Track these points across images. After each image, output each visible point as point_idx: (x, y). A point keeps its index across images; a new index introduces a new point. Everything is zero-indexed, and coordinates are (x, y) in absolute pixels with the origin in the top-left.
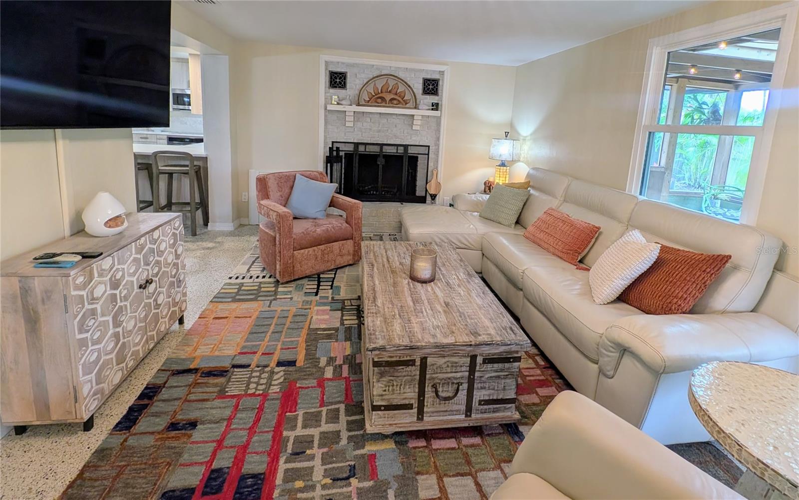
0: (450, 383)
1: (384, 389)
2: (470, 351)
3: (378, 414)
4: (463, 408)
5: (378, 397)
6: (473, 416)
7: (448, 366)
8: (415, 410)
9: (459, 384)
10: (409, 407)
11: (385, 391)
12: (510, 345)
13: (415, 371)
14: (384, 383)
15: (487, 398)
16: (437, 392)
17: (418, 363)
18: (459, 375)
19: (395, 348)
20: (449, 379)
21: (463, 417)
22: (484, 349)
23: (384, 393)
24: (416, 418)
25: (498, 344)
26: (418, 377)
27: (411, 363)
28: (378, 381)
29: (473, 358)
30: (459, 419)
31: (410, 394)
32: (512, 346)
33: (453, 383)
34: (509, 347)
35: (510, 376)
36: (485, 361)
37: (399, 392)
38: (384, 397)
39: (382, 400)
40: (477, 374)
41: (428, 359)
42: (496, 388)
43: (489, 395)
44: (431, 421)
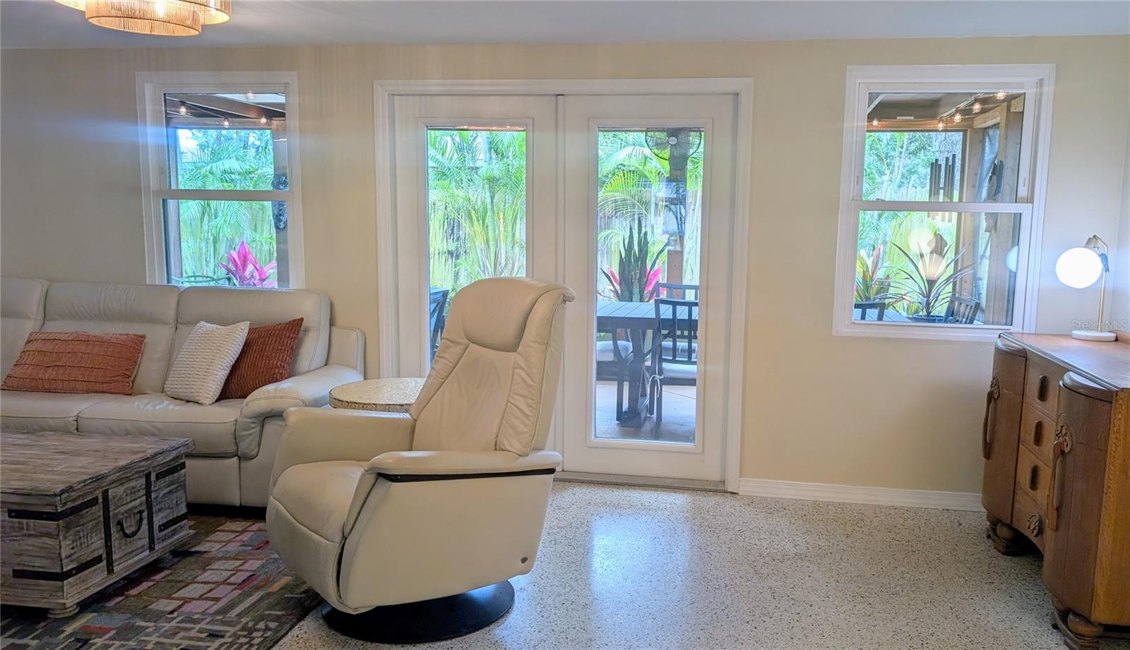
0: (132, 515)
1: (71, 546)
2: (150, 464)
3: (70, 583)
4: (146, 541)
5: (67, 560)
6: (157, 548)
7: (127, 495)
8: (104, 563)
9: (141, 512)
10: (98, 560)
11: (73, 548)
12: (179, 448)
13: (97, 511)
14: (71, 538)
15: (165, 521)
16: (122, 529)
17: (100, 500)
18: (138, 502)
19: (83, 484)
20: (130, 510)
21: (147, 553)
22: (159, 459)
23: (72, 551)
24: (106, 572)
25: (169, 450)
26: (101, 519)
27: (94, 502)
28: (65, 538)
29: (148, 476)
30: (145, 557)
31: (96, 544)
33: (134, 514)
34: (178, 451)
35: (179, 488)
36: (158, 478)
37: (86, 544)
38: (73, 557)
39: (72, 561)
40: (153, 496)
41: (110, 491)
42: (171, 506)
43: (166, 517)
44: (122, 568)
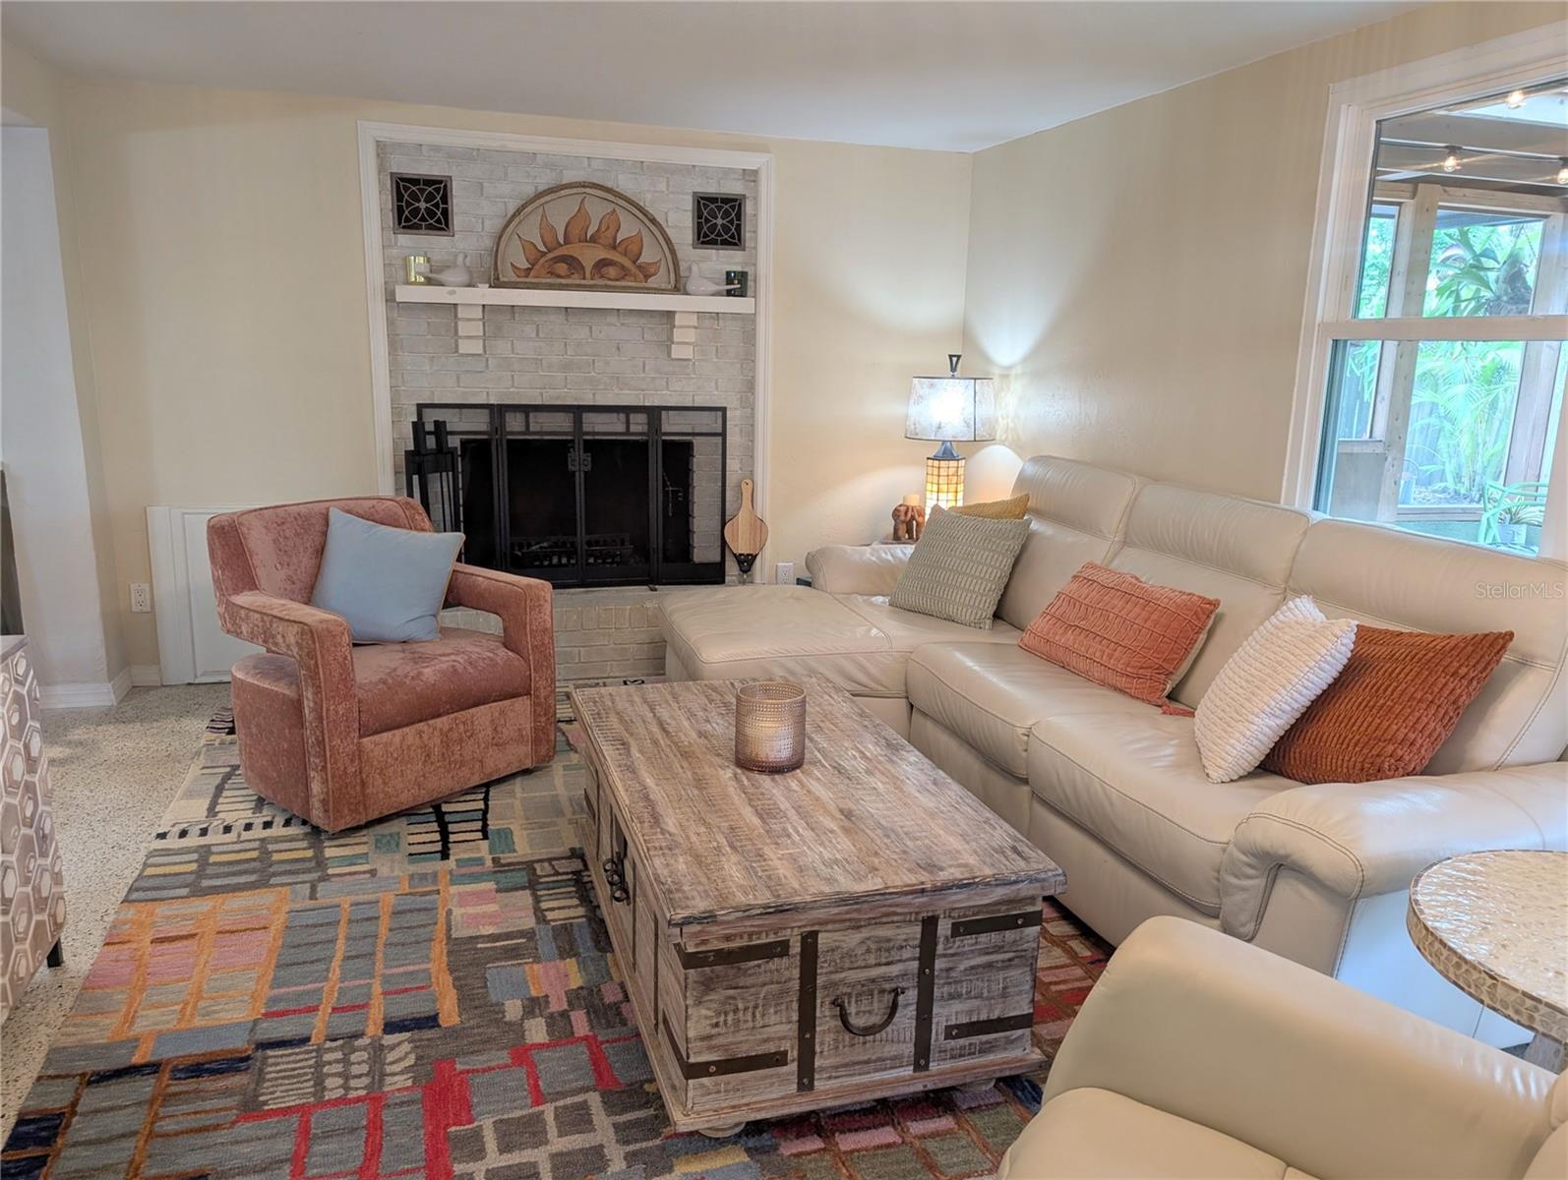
0: (876, 992)
1: (715, 1021)
2: (923, 905)
3: (702, 1086)
4: (908, 1049)
5: (699, 1044)
6: (934, 1067)
7: (868, 951)
8: (793, 1067)
9: (896, 992)
10: (777, 1059)
11: (717, 1025)
12: (1016, 882)
13: (789, 969)
14: (714, 1006)
15: (964, 1020)
16: (844, 1018)
17: (796, 948)
18: (895, 970)
19: (741, 914)
20: (873, 981)
21: (909, 1071)
22: (954, 898)
23: (714, 1031)
24: (795, 1086)
25: (988, 884)
26: (796, 985)
27: (780, 949)
28: (699, 1003)
29: (930, 924)
30: (901, 1079)
31: (779, 1029)
32: (1021, 885)
33: (882, 991)
34: (1014, 887)
35: (1016, 961)
36: (958, 930)
37: (750, 1024)
38: (714, 1042)
39: (710, 1048)
40: (939, 964)
41: (820, 935)
42: (985, 994)
43: (970, 1012)
44: (831, 1090)
